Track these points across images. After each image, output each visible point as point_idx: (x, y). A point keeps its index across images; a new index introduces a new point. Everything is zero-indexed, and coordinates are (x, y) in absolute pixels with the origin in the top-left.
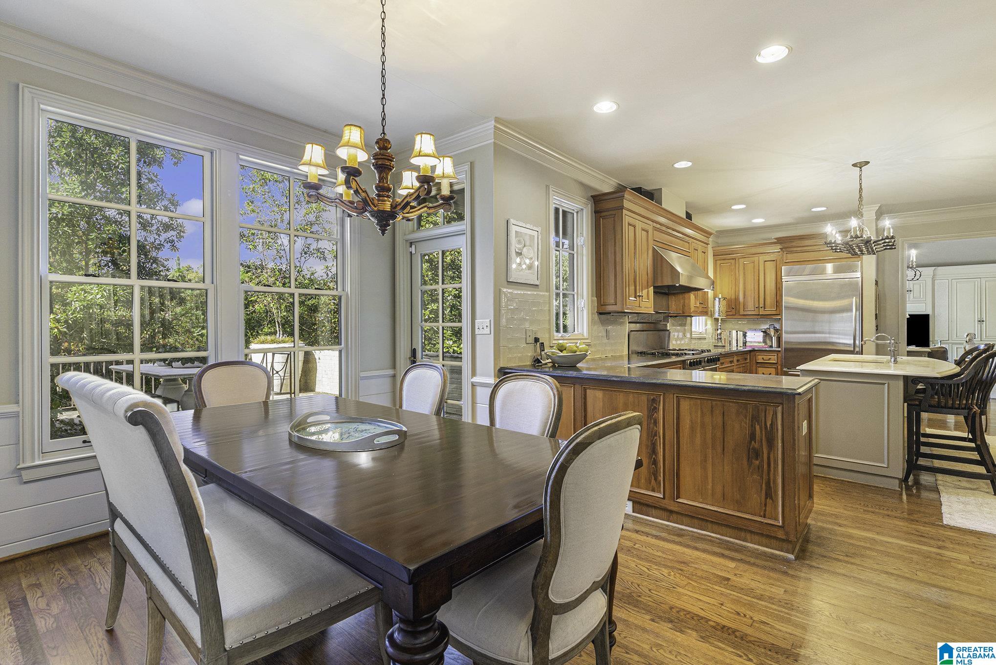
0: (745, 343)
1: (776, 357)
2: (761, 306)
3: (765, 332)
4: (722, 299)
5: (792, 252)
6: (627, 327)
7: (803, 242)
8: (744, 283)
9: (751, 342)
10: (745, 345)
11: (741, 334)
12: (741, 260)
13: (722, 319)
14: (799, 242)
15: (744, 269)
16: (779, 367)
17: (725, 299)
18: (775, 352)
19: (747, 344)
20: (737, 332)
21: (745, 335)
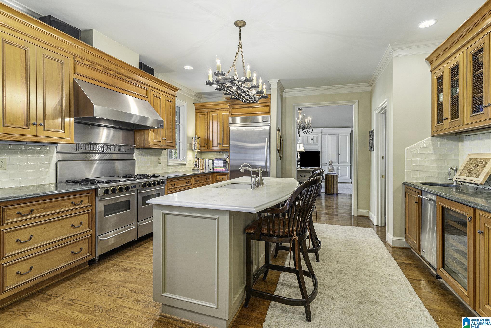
0: (213, 167)
1: (226, 177)
2: (221, 143)
3: (225, 160)
5: (235, 108)
6: (55, 157)
9: (217, 167)
10: (214, 169)
11: (211, 161)
12: (211, 113)
18: (226, 174)
19: (214, 168)
20: (209, 160)
21: (213, 163)
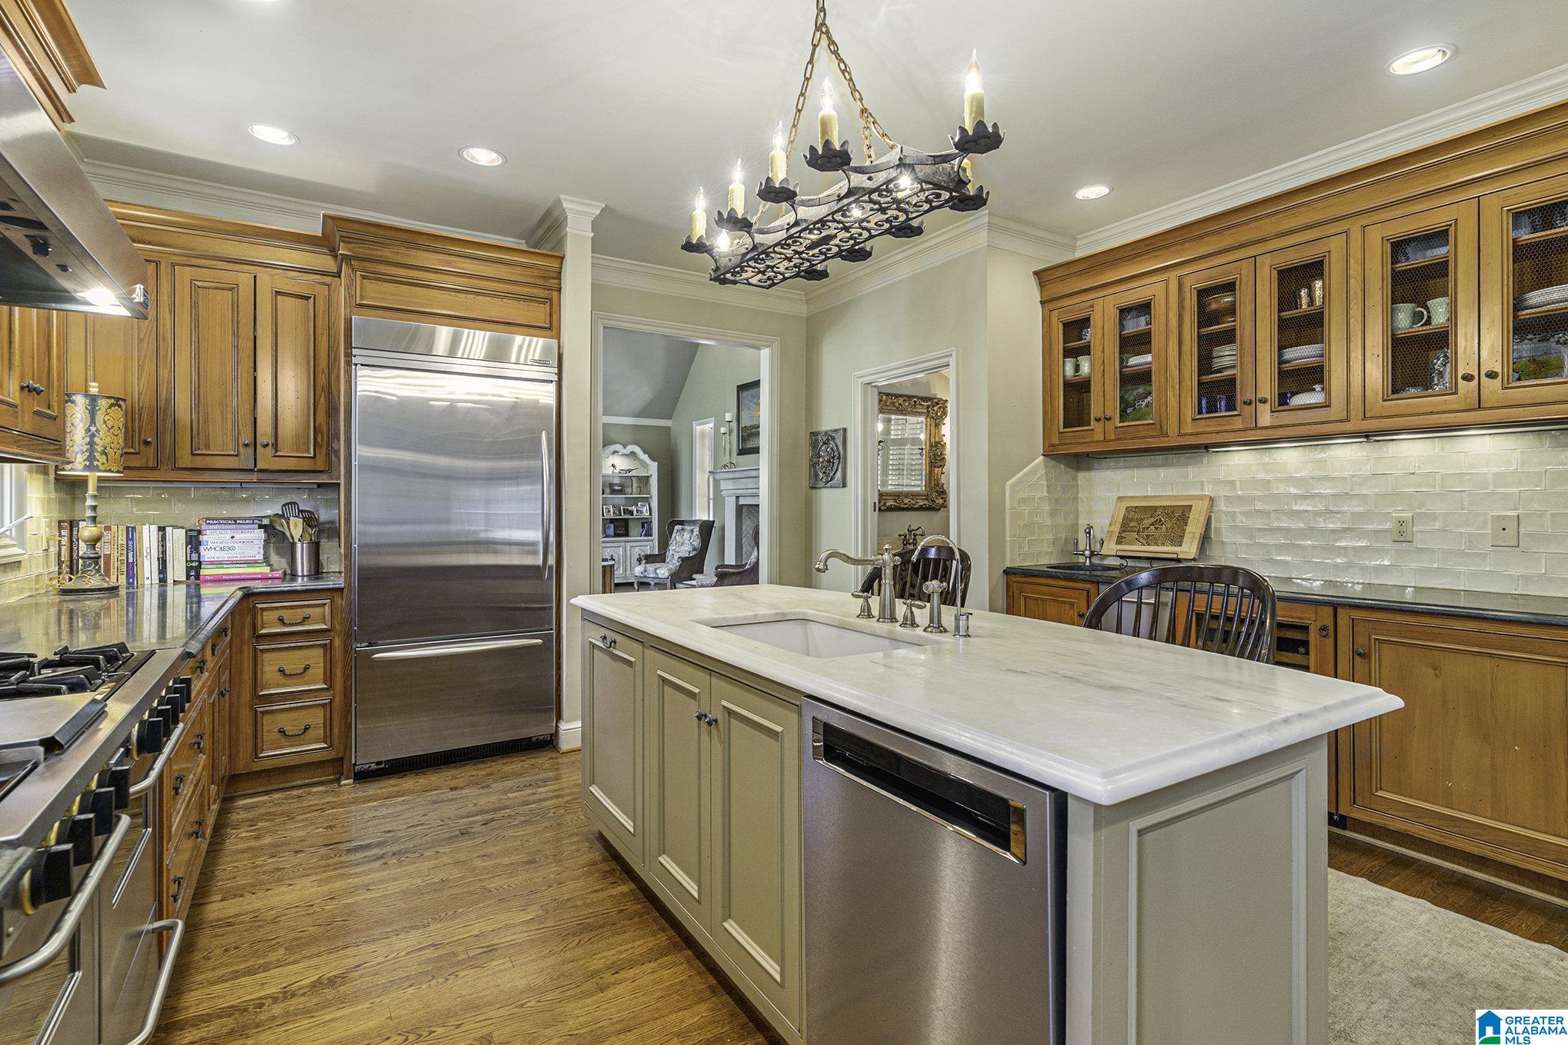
0: (194, 569)
1: (327, 609)
2: (261, 440)
3: (270, 527)
4: (103, 403)
5: (379, 278)
7: (413, 253)
8: (197, 356)
9: (219, 563)
10: (197, 576)
11: (177, 538)
12: (184, 274)
13: (100, 479)
14: (403, 250)
15: (194, 305)
16: (337, 642)
17: (117, 402)
18: (324, 595)
19: (203, 572)
20: (162, 529)
21: (194, 541)
